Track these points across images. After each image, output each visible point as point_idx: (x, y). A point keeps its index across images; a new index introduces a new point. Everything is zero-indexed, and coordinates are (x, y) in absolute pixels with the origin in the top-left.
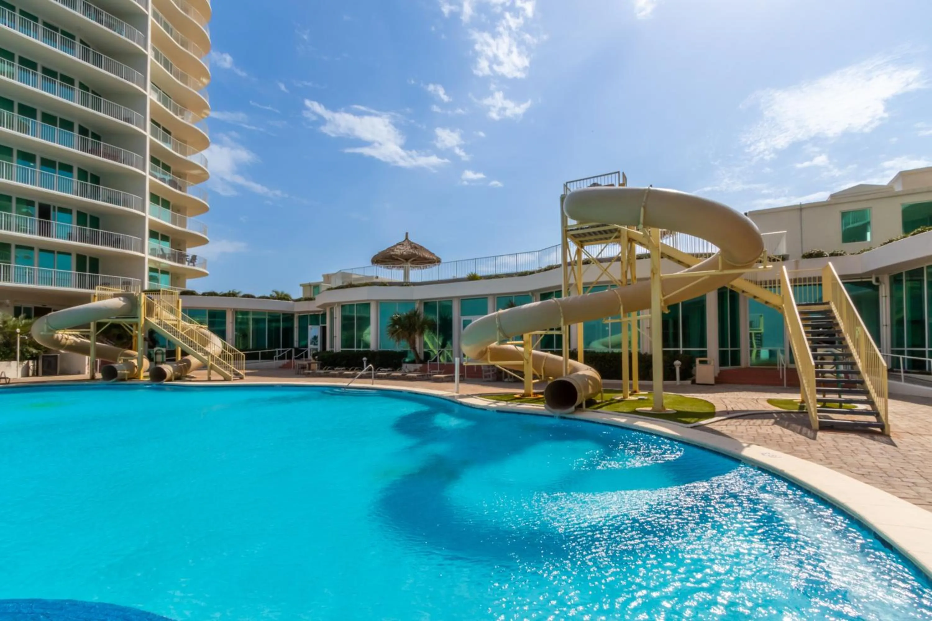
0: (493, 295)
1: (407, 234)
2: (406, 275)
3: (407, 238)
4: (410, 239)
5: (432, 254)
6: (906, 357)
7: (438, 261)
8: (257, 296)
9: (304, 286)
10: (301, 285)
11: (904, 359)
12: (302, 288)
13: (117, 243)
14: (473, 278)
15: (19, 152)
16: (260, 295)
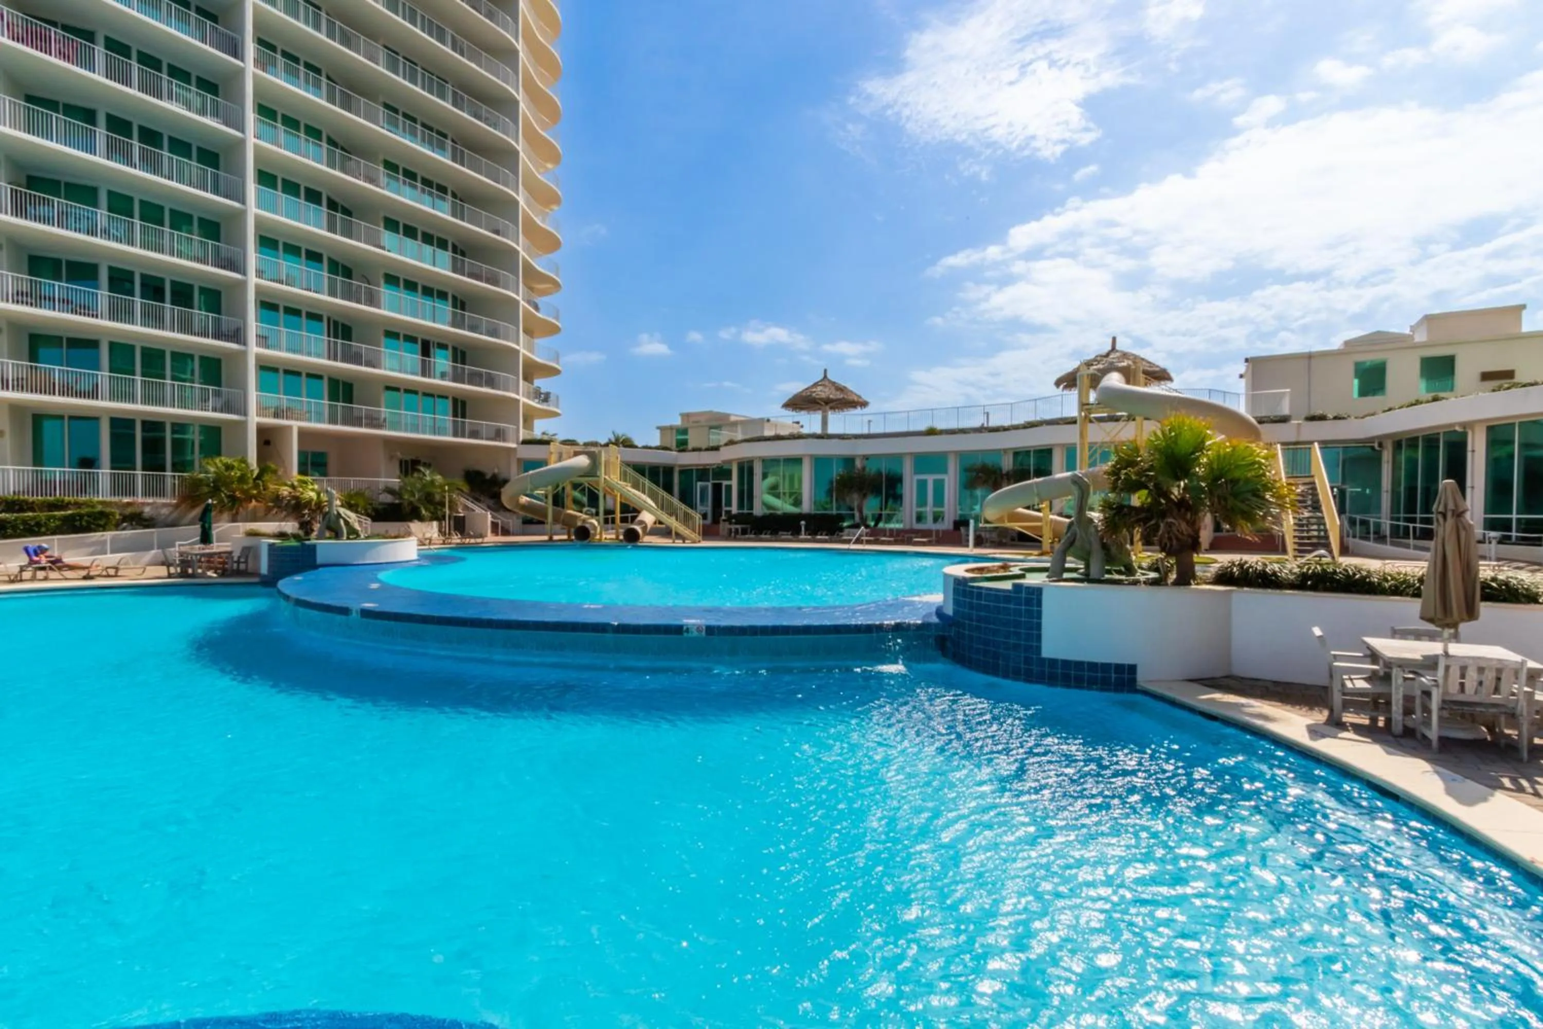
0: (956, 453)
1: (825, 371)
2: (825, 423)
3: (825, 377)
4: (829, 376)
5: (859, 397)
6: (1418, 525)
7: (864, 404)
8: (640, 446)
9: (662, 429)
10: (658, 428)
11: (1414, 528)
12: (658, 431)
13: (491, 382)
14: (931, 432)
15: (285, 244)
16: (644, 444)
